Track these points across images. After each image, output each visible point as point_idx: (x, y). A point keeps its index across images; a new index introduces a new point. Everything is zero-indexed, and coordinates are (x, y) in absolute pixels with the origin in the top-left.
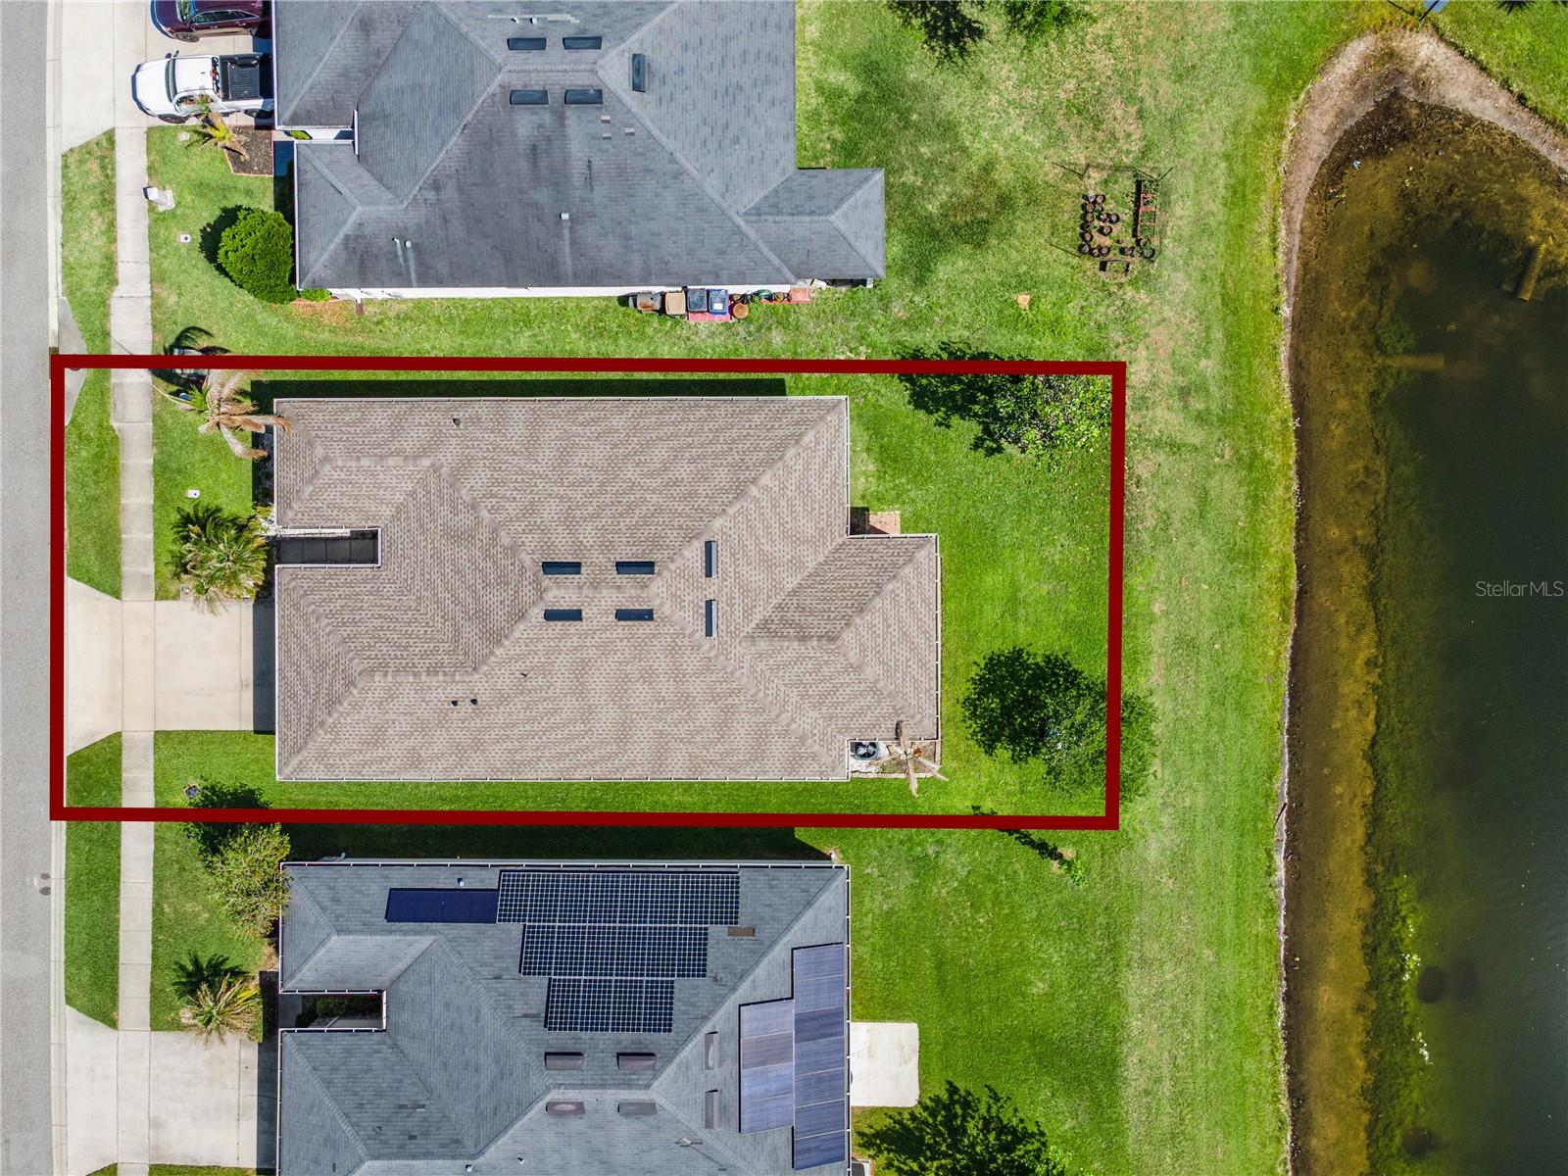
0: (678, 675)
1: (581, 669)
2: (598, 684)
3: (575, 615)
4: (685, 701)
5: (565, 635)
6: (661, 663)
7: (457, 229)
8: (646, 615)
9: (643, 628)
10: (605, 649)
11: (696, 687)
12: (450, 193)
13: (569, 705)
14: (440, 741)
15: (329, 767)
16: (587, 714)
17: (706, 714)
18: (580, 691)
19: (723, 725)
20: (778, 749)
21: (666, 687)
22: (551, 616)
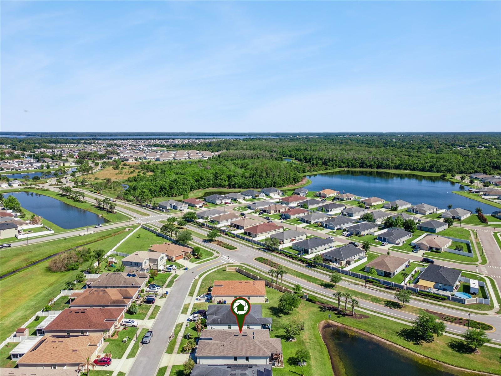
0: (249, 343)
1: (238, 342)
2: (239, 344)
3: (238, 336)
4: (250, 346)
5: (236, 338)
6: (247, 341)
7: (225, 319)
8: (246, 336)
9: (246, 337)
10: (241, 339)
11: (251, 344)
12: (225, 315)
13: (236, 346)
14: (218, 351)
15: (203, 355)
16: (237, 348)
17: (252, 347)
18: (237, 344)
19: (255, 349)
20: (262, 352)
21: (248, 344)
22: (235, 336)
